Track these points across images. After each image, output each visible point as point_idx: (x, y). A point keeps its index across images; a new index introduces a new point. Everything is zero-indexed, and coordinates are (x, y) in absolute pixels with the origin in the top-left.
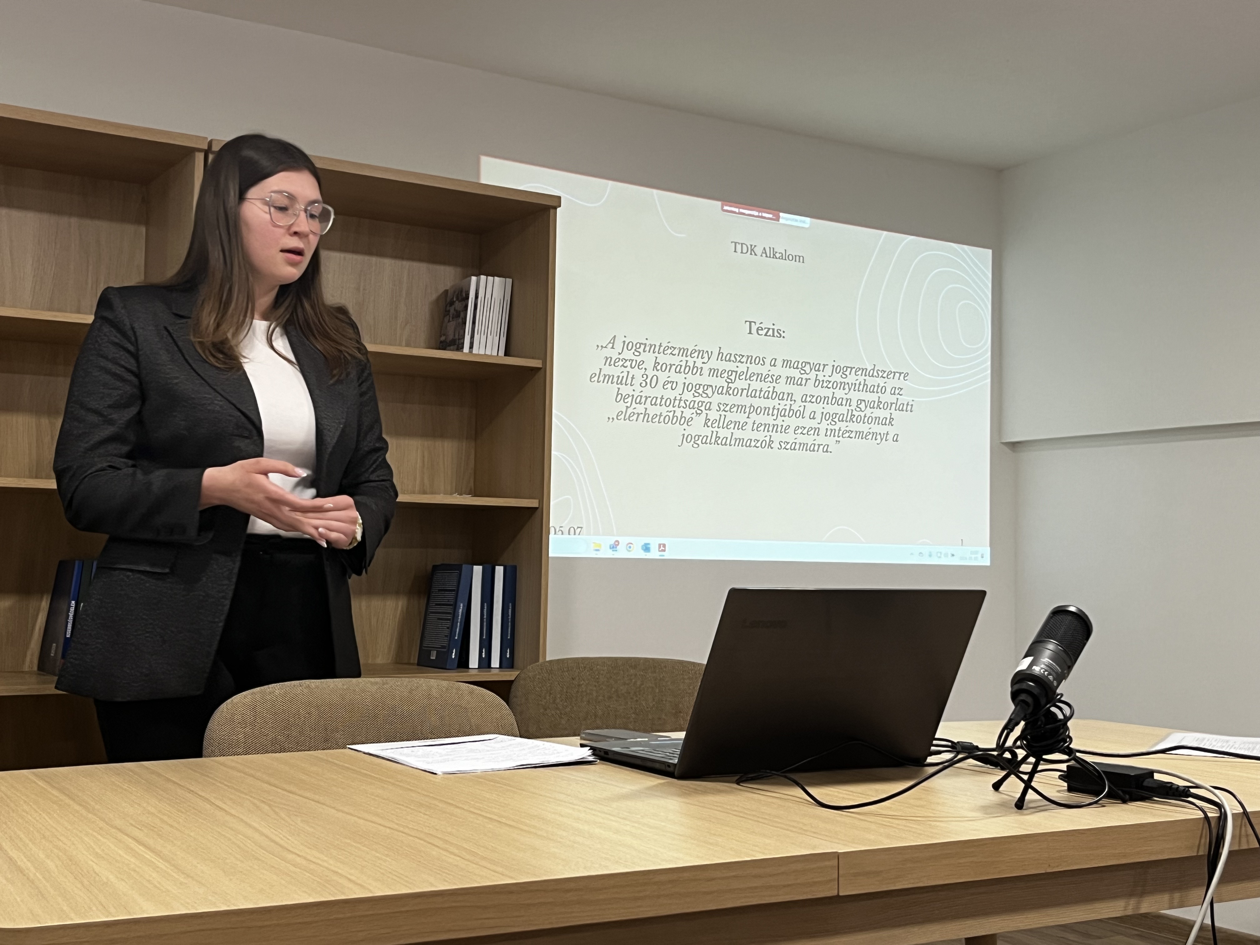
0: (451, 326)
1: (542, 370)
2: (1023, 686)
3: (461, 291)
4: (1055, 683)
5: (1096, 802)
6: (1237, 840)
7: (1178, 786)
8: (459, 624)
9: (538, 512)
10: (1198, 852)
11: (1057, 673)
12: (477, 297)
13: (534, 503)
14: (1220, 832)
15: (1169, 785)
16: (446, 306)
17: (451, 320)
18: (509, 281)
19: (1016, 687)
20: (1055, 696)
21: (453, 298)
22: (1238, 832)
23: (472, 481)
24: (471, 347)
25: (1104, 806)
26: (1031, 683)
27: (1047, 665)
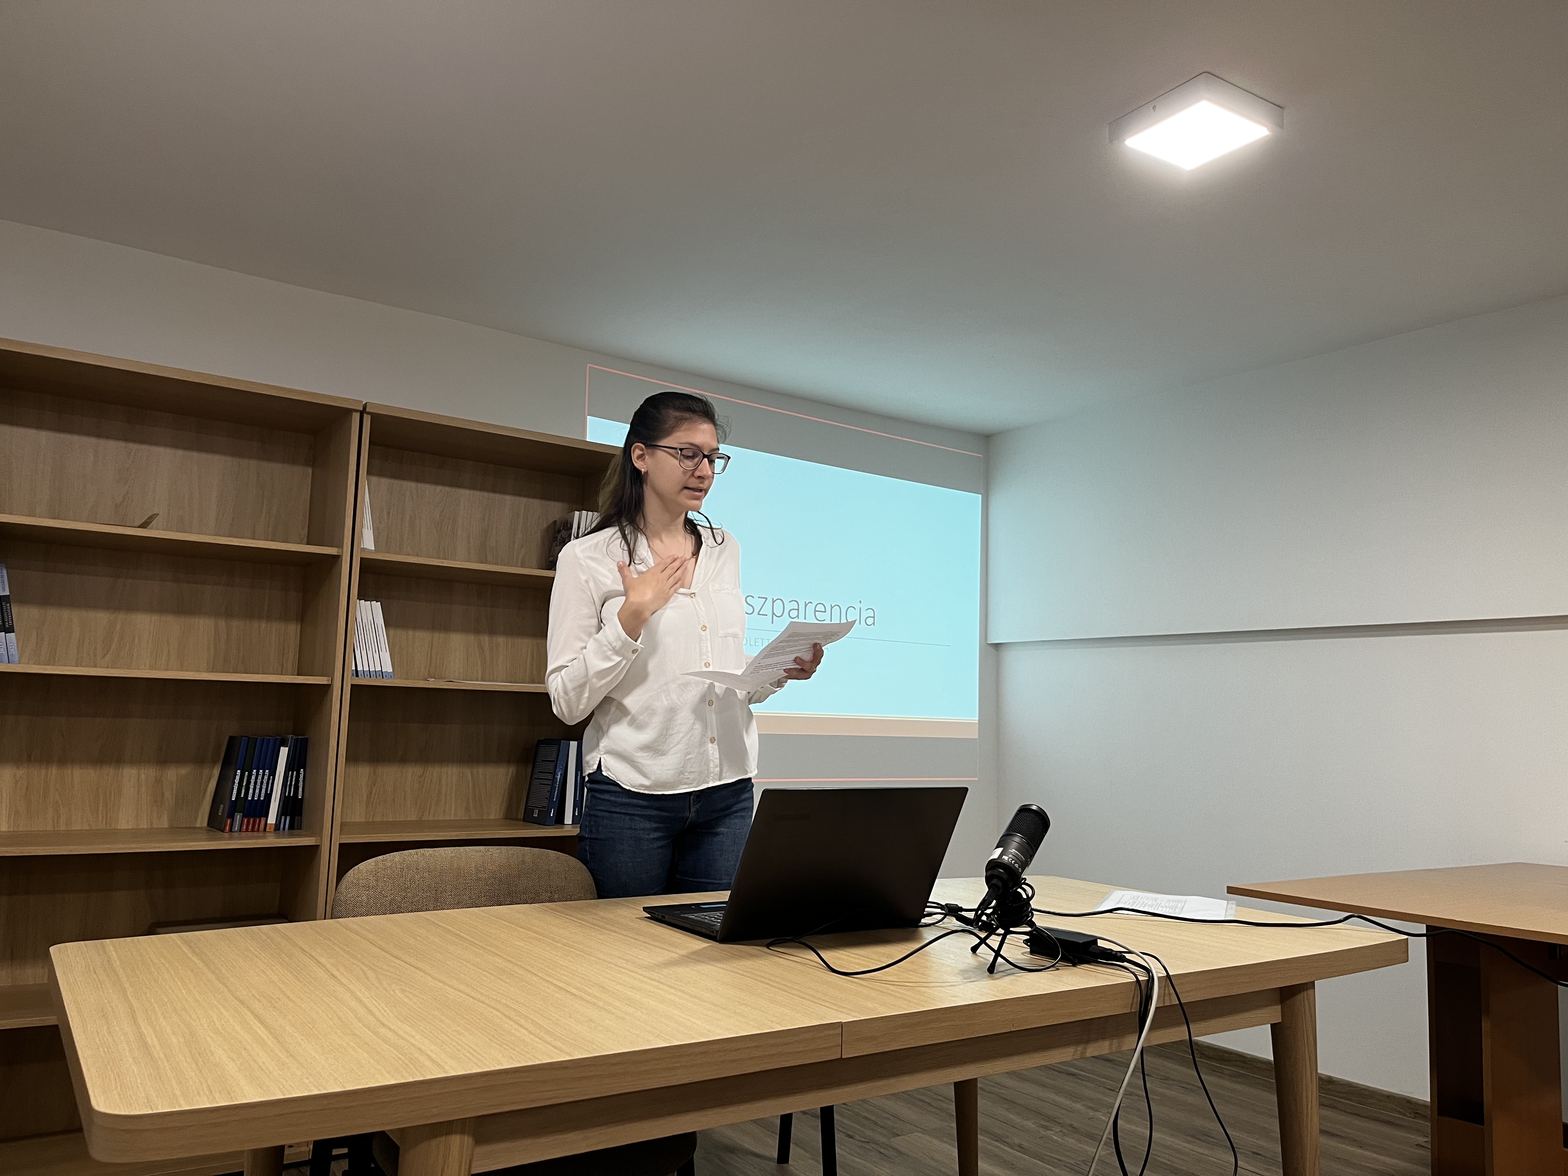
2: (995, 872)
3: (567, 523)
4: (1020, 870)
5: (1054, 965)
6: (1162, 999)
7: (1115, 952)
8: (557, 788)
10: (1131, 1010)
11: (1022, 862)
12: (579, 527)
14: (1149, 992)
15: (1109, 951)
16: (551, 535)
19: (990, 872)
20: (1021, 880)
21: (560, 527)
22: (1162, 991)
25: (1058, 969)
26: (1002, 870)
27: (1013, 855)
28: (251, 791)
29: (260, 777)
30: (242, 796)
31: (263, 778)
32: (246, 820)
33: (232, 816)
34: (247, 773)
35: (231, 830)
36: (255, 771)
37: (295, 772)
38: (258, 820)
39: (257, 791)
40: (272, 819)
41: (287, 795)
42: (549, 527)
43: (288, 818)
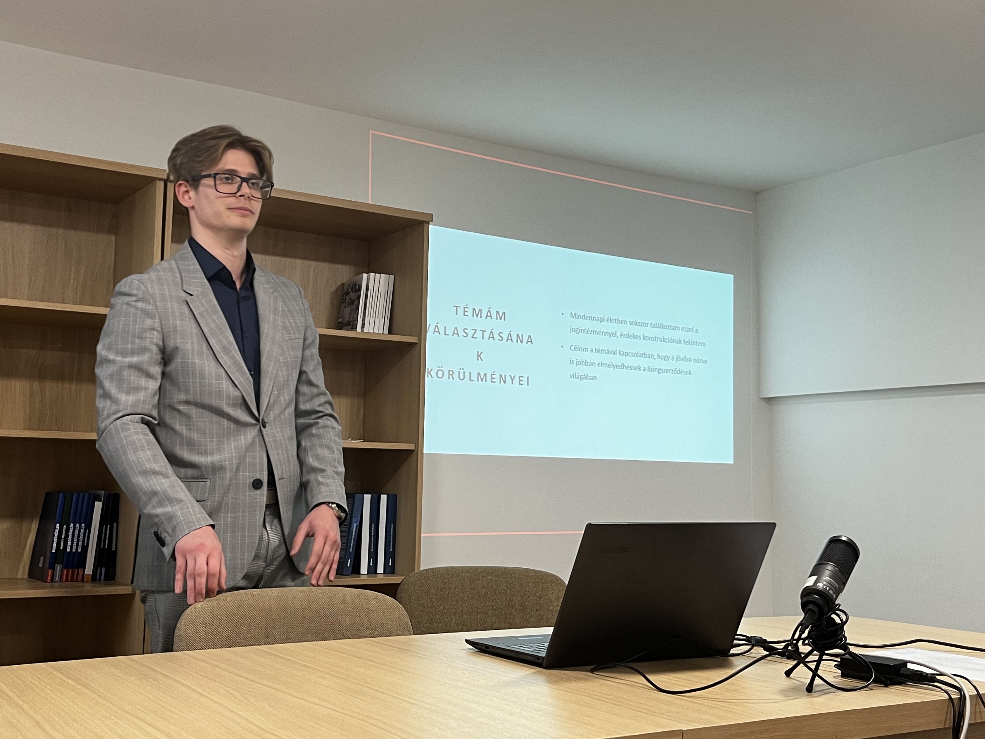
0: (347, 311)
1: (418, 345)
2: (810, 598)
3: (355, 285)
4: (834, 596)
5: (866, 686)
6: (973, 715)
7: (927, 674)
8: (353, 540)
9: (414, 454)
10: (945, 725)
11: (835, 588)
12: (367, 290)
13: (410, 447)
14: (961, 710)
15: (920, 673)
16: (343, 296)
17: (347, 306)
18: (392, 277)
19: (805, 599)
20: (834, 606)
21: (349, 289)
22: (974, 709)
23: (361, 429)
24: (363, 327)
25: (872, 689)
26: (817, 597)
27: (828, 583)
28: (69, 543)
29: (77, 531)
30: (61, 548)
31: (79, 531)
32: (65, 571)
33: (53, 568)
34: (65, 526)
35: (52, 581)
36: (72, 524)
37: (109, 526)
38: (76, 571)
39: (75, 544)
40: (89, 570)
41: (102, 548)
42: (337, 290)
43: (103, 569)
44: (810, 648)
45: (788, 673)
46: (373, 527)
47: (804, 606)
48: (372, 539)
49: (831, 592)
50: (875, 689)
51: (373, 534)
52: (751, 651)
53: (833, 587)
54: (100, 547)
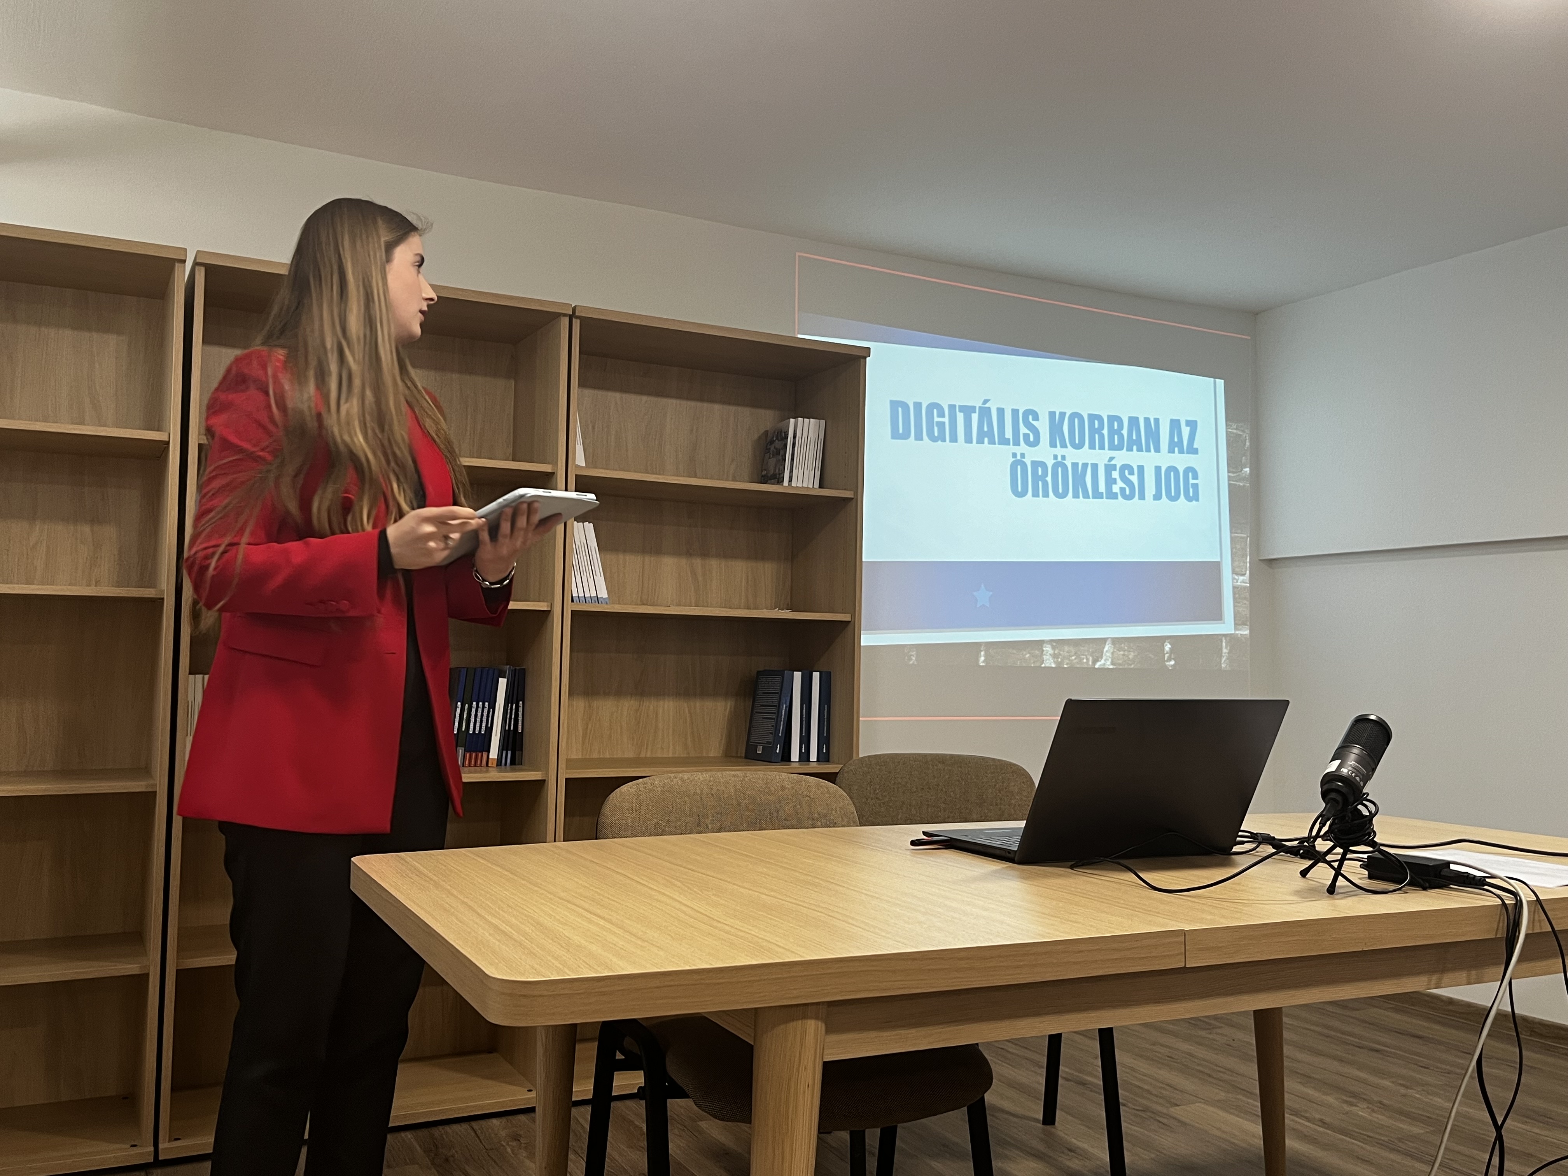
0: (772, 462)
1: (854, 500)
2: (1332, 786)
3: (781, 432)
4: (1362, 784)
5: (1400, 889)
6: (1533, 924)
7: (1475, 876)
8: (782, 723)
9: (850, 626)
10: (1496, 935)
11: (1363, 775)
12: (795, 437)
13: (845, 617)
14: (1517, 917)
15: (1466, 875)
16: (766, 445)
17: (771, 456)
18: (823, 422)
19: (1325, 787)
20: (1362, 795)
21: (773, 437)
22: (1532, 916)
23: (789, 598)
24: (790, 480)
25: (1407, 893)
26: (1340, 784)
27: (1353, 768)
28: (472, 724)
30: (463, 730)
31: (483, 710)
32: (468, 755)
34: (467, 704)
36: (474, 703)
37: (514, 705)
38: (480, 754)
39: (478, 724)
40: (494, 754)
41: (507, 729)
42: (760, 438)
43: (509, 753)
44: (1333, 844)
45: (1304, 873)
46: (804, 708)
47: (1324, 795)
48: (804, 722)
49: (1358, 779)
50: (1411, 893)
51: (804, 716)
52: (1258, 849)
53: (1360, 773)
54: (506, 728)
